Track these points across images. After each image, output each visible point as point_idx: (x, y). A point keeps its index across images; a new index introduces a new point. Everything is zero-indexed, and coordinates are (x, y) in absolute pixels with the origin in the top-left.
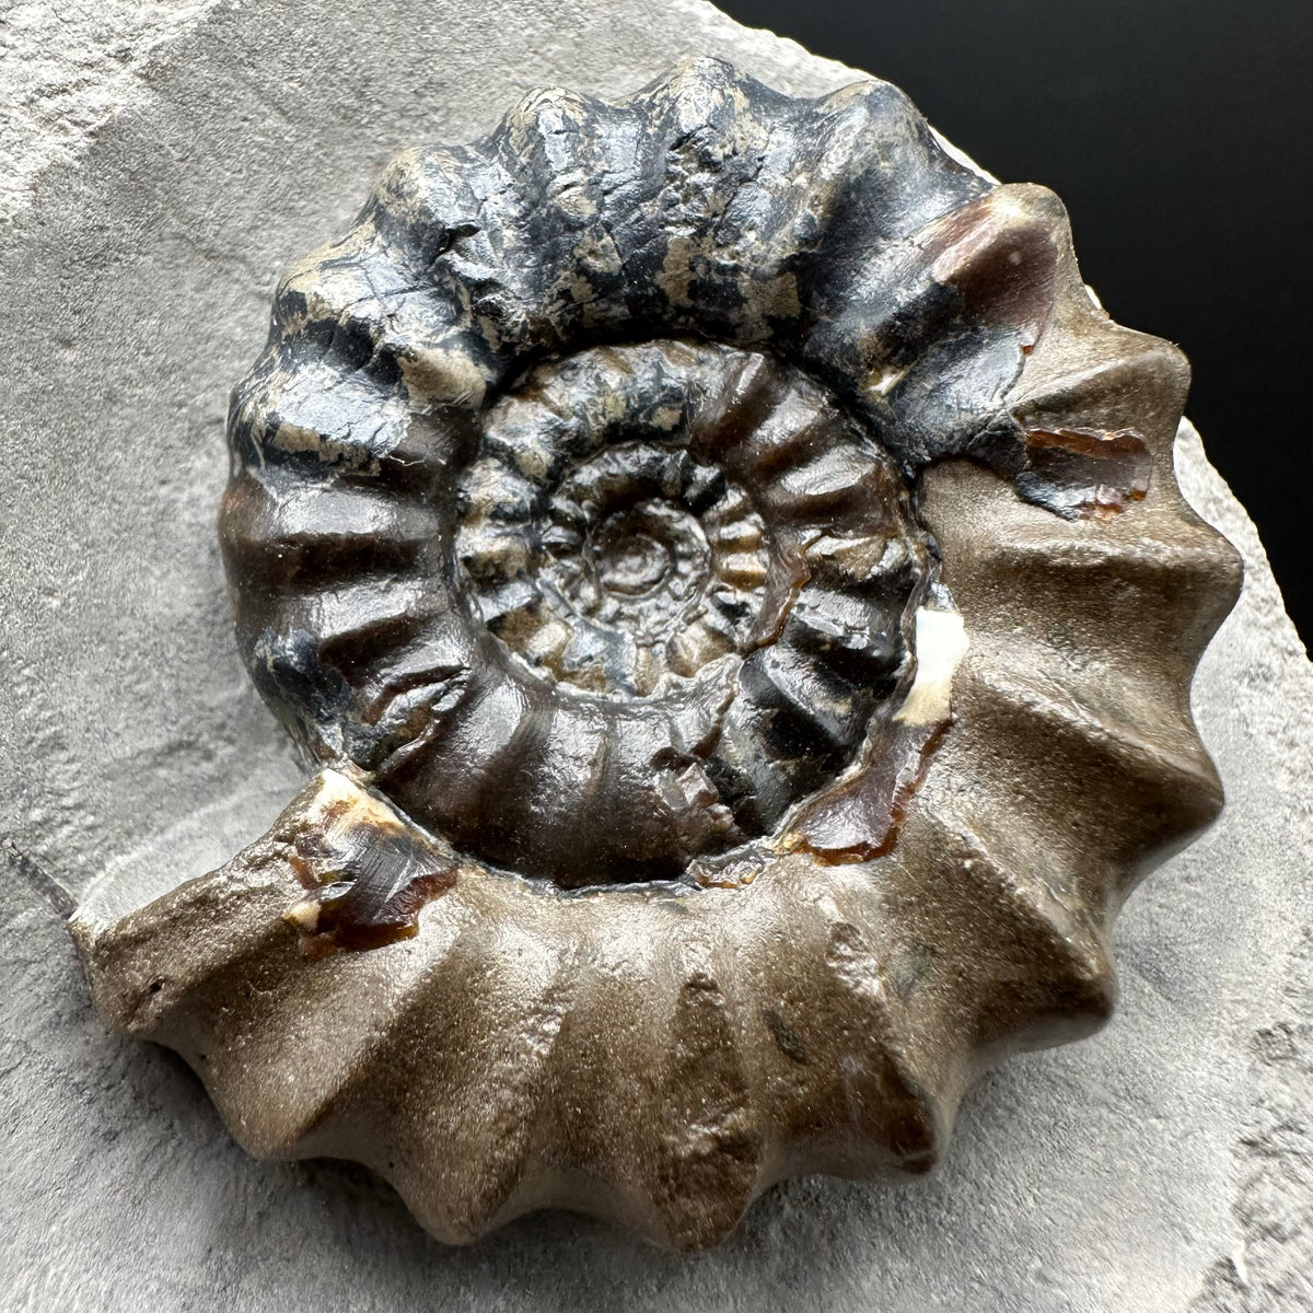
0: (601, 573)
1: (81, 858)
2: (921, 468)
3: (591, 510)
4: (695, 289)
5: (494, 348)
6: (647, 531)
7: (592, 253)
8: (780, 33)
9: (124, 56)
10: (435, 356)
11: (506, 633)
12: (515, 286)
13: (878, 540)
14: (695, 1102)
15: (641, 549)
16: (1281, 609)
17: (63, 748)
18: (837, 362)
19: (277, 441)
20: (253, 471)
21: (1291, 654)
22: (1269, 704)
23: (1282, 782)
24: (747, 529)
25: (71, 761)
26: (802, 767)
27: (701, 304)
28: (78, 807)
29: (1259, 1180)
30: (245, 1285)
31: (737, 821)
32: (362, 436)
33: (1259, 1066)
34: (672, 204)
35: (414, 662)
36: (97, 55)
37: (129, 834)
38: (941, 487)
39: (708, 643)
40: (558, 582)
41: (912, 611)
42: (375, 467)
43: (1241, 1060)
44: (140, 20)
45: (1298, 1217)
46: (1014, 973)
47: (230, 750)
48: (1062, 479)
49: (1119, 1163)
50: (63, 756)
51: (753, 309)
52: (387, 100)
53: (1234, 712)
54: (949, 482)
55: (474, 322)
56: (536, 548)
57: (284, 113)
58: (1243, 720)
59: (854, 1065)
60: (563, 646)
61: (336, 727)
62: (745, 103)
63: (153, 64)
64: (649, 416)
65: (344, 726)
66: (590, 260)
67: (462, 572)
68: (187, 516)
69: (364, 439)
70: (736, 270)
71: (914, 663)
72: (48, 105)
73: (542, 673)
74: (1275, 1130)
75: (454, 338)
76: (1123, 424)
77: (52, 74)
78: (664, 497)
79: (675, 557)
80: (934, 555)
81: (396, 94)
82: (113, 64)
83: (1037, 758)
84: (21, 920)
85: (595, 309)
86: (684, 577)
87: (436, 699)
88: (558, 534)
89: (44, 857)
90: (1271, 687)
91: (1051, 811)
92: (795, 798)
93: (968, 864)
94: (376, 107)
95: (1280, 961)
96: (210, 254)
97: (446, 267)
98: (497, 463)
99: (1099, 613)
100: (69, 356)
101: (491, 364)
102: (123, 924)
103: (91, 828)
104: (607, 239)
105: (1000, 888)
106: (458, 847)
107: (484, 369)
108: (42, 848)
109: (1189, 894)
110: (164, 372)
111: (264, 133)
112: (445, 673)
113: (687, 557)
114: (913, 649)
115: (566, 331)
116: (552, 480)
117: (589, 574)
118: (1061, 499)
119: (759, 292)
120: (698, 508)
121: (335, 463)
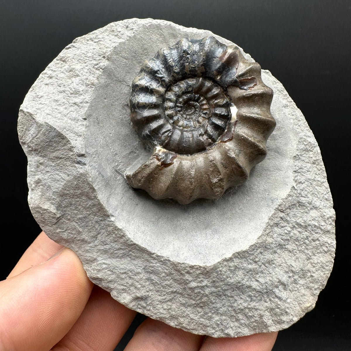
0: (185, 113)
1: (123, 169)
2: (226, 88)
3: (182, 105)
4: (190, 71)
5: (165, 85)
6: (191, 106)
7: (175, 70)
8: (193, 27)
9: (104, 57)
10: (157, 89)
11: (175, 124)
12: (166, 77)
13: (223, 99)
14: (214, 175)
15: (191, 109)
16: (288, 96)
17: (117, 155)
18: (212, 76)
19: (139, 105)
20: (136, 110)
21: (291, 102)
22: (288, 110)
23: (292, 121)
24: (204, 102)
25: (118, 156)
26: (219, 132)
27: (191, 73)
28: (121, 162)
29: (297, 176)
30: (160, 220)
31: (212, 141)
32: (150, 101)
33: (295, 161)
34: (185, 60)
35: (164, 130)
36: (100, 58)
37: (128, 165)
39: (203, 119)
40: (180, 116)
41: (229, 108)
42: (153, 105)
43: (292, 161)
44: (105, 52)
45: (304, 180)
46: (252, 150)
47: (138, 151)
48: (245, 85)
49: (277, 178)
50: (117, 156)
51: (199, 72)
52: (139, 53)
53: (283, 112)
54: (230, 89)
55: (161, 83)
56: (176, 111)
57: (126, 59)
58: (284, 113)
59: (234, 166)
60: (183, 124)
61: (156, 141)
62: (191, 44)
63: (108, 57)
64: (188, 90)
65: (157, 141)
66: (175, 71)
67: (167, 117)
68: (125, 119)
69: (151, 102)
70: (195, 67)
71: (231, 114)
72: (96, 67)
73: (181, 128)
74: (298, 169)
75: (159, 86)
76: (252, 76)
77: (95, 62)
78: (192, 100)
79: (195, 108)
80: (230, 99)
81: (140, 52)
82: (103, 59)
83: (249, 122)
84: (118, 178)
85: (177, 77)
86: (197, 111)
87: (168, 134)
88: (179, 109)
89: (119, 170)
90: (288, 107)
91: (253, 129)
92: (219, 136)
93: (243, 138)
94: (138, 55)
95: (295, 146)
96: (120, 81)
97: (156, 76)
98: (168, 101)
99: (253, 101)
100: (106, 100)
101: (165, 88)
102: (136, 172)
103: (123, 165)
104: (177, 67)
105: (247, 139)
106: (176, 153)
107: (164, 89)
108: (118, 169)
109: (281, 140)
110: (118, 100)
111: (124, 63)
112: (169, 130)
113: (197, 108)
114: (231, 113)
115: (174, 81)
116: (176, 102)
117: (184, 114)
118: (245, 88)
119: (199, 69)
120: (197, 101)
121: (148, 106)
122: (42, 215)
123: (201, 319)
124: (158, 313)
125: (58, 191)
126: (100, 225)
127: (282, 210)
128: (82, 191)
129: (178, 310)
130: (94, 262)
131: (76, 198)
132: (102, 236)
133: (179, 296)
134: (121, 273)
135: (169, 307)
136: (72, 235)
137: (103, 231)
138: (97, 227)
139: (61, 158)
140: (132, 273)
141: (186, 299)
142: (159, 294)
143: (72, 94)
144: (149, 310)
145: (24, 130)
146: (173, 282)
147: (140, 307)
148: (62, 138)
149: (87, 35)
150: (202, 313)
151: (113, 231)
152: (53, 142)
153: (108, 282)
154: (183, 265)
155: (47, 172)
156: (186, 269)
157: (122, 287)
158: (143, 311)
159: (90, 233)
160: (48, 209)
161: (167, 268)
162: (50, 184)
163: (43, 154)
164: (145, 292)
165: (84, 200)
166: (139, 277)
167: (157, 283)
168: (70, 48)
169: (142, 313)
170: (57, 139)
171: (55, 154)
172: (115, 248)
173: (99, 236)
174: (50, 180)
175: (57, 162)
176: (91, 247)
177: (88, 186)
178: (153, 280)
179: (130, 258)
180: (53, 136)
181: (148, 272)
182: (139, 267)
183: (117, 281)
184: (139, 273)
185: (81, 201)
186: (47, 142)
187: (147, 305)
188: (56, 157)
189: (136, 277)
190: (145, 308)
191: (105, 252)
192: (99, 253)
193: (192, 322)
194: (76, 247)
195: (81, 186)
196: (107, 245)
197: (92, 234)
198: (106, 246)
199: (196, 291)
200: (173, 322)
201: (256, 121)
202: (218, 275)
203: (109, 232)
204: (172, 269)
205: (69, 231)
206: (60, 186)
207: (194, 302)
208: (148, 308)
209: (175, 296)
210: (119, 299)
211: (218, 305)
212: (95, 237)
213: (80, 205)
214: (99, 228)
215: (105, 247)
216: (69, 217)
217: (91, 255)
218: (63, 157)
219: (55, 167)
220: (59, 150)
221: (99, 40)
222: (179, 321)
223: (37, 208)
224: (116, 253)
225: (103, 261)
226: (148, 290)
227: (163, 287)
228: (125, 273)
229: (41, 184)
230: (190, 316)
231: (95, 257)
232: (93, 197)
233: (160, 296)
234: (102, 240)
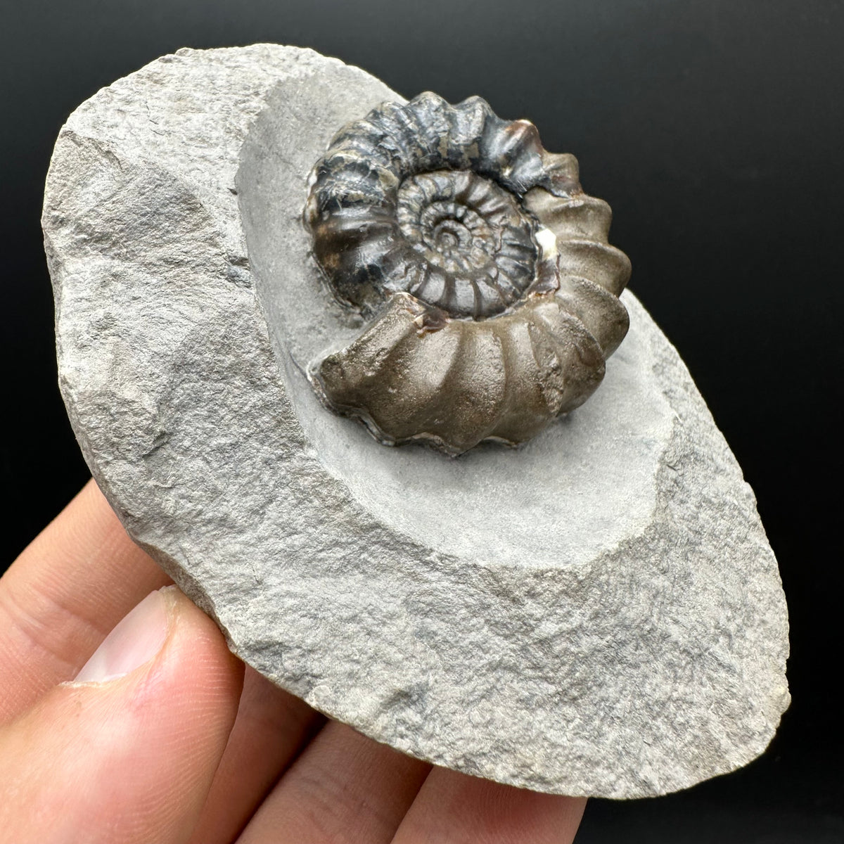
1: (302, 359)
2: (524, 194)
4: (449, 153)
5: (399, 171)
6: (447, 231)
7: (421, 141)
9: (257, 94)
10: (386, 172)
12: (401, 151)
13: (517, 218)
19: (349, 199)
20: (336, 214)
24: (479, 223)
25: (289, 325)
26: (523, 280)
27: (451, 157)
28: (295, 341)
31: (513, 295)
36: (248, 93)
38: (530, 199)
41: (533, 235)
42: (380, 204)
43: (652, 374)
46: (605, 311)
48: (561, 189)
51: (465, 157)
54: (533, 196)
55: (393, 162)
56: (422, 234)
63: (267, 96)
64: (442, 193)
70: (459, 145)
71: (540, 248)
72: (242, 106)
75: (389, 168)
78: (451, 220)
79: (458, 236)
80: (534, 219)
82: (253, 96)
84: (296, 374)
85: (422, 160)
86: (463, 242)
88: (426, 231)
89: (293, 355)
96: (284, 161)
97: (382, 146)
99: (585, 219)
103: (300, 349)
105: (594, 286)
107: (397, 177)
108: (293, 352)
111: (292, 123)
113: (463, 236)
114: (538, 245)
116: (420, 215)
118: (564, 194)
119: (466, 151)
121: (368, 204)
122: (114, 420)
123: (579, 742)
124: (460, 743)
125: (169, 353)
126: (274, 474)
127: (671, 462)
128: (237, 356)
129: (515, 724)
130: (255, 592)
131: (216, 381)
132: (279, 509)
133: (509, 676)
134: (341, 619)
135: (488, 717)
136: (189, 505)
137: (283, 491)
138: (266, 478)
139: (179, 264)
140: (374, 618)
141: (531, 683)
142: (455, 677)
143: (191, 139)
144: (430, 736)
145: (69, 184)
146: (490, 634)
147: (405, 732)
148: (192, 206)
149: (207, 51)
150: (577, 721)
151: (314, 487)
152: (162, 217)
153: (303, 656)
154: (516, 574)
155: (135, 299)
156: (526, 584)
157: (348, 667)
158: (413, 745)
159: (244, 499)
160: (134, 402)
161: (472, 591)
162: (142, 330)
163: (125, 250)
164: (416, 676)
165: (238, 388)
166: (394, 629)
167: (447, 642)
168: (169, 61)
169: (410, 751)
170: (176, 210)
171: (161, 252)
172: (321, 543)
173: (271, 507)
174: (141, 320)
175: (166, 275)
176: (247, 544)
177: (257, 344)
178: (436, 635)
179: (364, 572)
180: (166, 199)
181: (418, 611)
182: (392, 596)
183: (332, 646)
184: (392, 616)
185: (229, 393)
186: (144, 215)
187: (425, 719)
188: (166, 261)
189: (385, 630)
190: (417, 729)
191: (291, 556)
192: (269, 564)
193: (554, 755)
194: (196, 549)
195: (238, 342)
196: (296, 536)
197: (249, 502)
198: (293, 537)
199: (557, 649)
200: (504, 768)
201: (602, 253)
202: (602, 596)
203: (302, 492)
204: (484, 592)
205: (183, 491)
206: (175, 338)
207: (552, 689)
208: (428, 728)
209: (498, 680)
210: (341, 708)
211: (612, 692)
212: (258, 512)
213: (223, 405)
214: (273, 482)
215: (289, 540)
216: (187, 443)
217: (247, 572)
218: (189, 259)
219: (160, 286)
220: (176, 241)
221: (238, 64)
222: (520, 760)
223: (100, 395)
224: (320, 560)
225: (285, 587)
226: (424, 667)
227: (466, 653)
228: (353, 619)
229: (112, 331)
230: (548, 736)
231: (259, 574)
232: (265, 381)
233: (457, 683)
234: (281, 520)
